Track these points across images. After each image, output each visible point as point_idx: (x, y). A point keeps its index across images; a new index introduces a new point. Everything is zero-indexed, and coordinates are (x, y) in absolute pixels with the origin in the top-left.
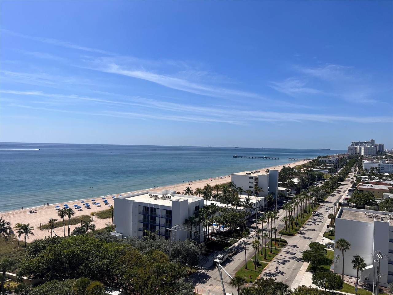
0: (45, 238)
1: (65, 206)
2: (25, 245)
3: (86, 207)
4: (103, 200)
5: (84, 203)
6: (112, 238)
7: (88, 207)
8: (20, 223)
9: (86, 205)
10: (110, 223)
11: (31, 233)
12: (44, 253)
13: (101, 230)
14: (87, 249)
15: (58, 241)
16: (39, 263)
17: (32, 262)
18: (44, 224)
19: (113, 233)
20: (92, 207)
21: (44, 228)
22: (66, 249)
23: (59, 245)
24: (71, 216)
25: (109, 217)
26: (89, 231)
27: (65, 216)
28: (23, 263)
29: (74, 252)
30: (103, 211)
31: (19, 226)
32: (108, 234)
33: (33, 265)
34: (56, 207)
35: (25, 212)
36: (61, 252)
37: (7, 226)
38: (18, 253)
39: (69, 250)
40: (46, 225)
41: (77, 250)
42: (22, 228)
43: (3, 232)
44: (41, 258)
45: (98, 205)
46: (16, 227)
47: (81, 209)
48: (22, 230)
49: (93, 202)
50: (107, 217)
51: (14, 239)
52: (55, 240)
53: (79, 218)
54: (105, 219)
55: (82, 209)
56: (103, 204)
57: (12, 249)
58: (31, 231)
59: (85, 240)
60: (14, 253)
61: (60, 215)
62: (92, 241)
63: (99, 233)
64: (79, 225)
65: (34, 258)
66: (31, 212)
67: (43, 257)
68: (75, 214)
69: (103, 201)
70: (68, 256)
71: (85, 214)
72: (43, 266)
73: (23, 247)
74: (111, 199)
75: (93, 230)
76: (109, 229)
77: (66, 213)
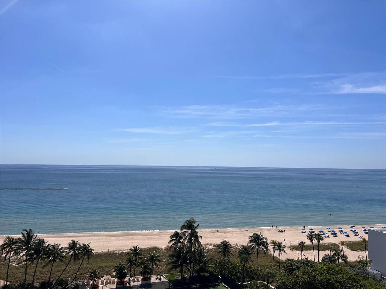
0: (298, 259)
1: (311, 230)
2: (279, 262)
3: (332, 234)
4: (351, 229)
5: (330, 230)
6: (368, 275)
7: (335, 235)
8: (274, 240)
9: (333, 232)
10: (363, 257)
11: (284, 252)
12: (299, 273)
13: (353, 262)
14: (342, 280)
15: (311, 265)
16: (295, 282)
17: (289, 280)
18: (293, 244)
19: (370, 270)
20: (339, 235)
21: (294, 249)
22: (319, 275)
23: (312, 269)
24: (321, 241)
25: (361, 250)
26: (340, 261)
27: (314, 240)
28: (280, 278)
29: (329, 280)
30: (353, 242)
31: (274, 243)
32: (363, 269)
33: (289, 282)
34: (302, 230)
35: (275, 230)
36: (315, 277)
37: (264, 240)
38: (274, 267)
39: (323, 277)
40: (295, 246)
41: (332, 279)
42: (277, 245)
43: (262, 245)
44: (296, 278)
45: (346, 234)
46: (271, 243)
47: (327, 235)
48: (276, 247)
49: (339, 229)
50: (359, 250)
51: (269, 254)
52: (307, 263)
53: (326, 245)
54: (356, 251)
55: (329, 236)
56: (351, 234)
57: (269, 262)
58: (284, 249)
59: (339, 270)
60: (271, 267)
61: (310, 239)
62: (347, 273)
63: (351, 265)
64: (328, 252)
65: (289, 276)
66: (281, 232)
67: (298, 277)
68: (324, 240)
69: (351, 231)
70: (322, 283)
71: (333, 242)
72: (298, 286)
73: (277, 262)
74: (361, 230)
75: (345, 261)
76: (362, 263)
77: (315, 237)
